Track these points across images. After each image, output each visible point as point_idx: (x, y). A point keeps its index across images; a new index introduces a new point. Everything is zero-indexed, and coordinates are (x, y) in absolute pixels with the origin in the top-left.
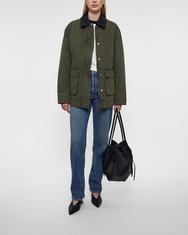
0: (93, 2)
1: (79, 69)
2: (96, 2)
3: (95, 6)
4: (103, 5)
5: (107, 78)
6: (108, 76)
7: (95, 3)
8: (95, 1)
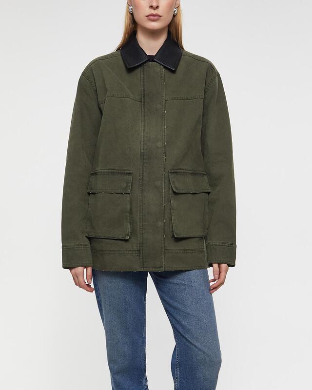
0: (151, 7)
1: (129, 174)
2: (157, 7)
3: (155, 18)
4: (174, 16)
5: (175, 193)
6: (176, 188)
7: (154, 9)
8: (155, 5)
